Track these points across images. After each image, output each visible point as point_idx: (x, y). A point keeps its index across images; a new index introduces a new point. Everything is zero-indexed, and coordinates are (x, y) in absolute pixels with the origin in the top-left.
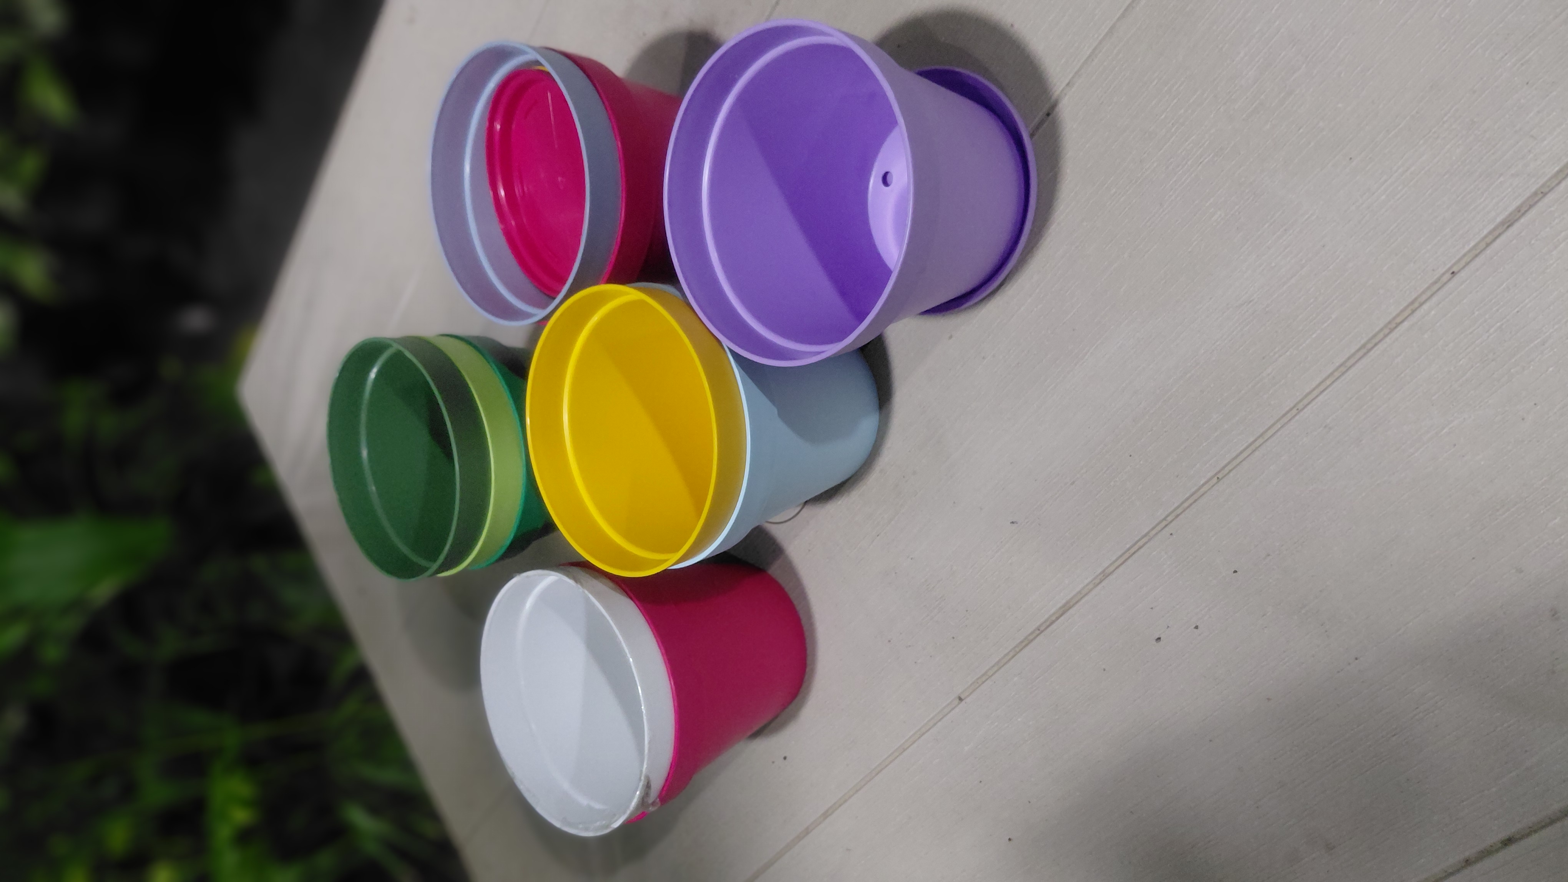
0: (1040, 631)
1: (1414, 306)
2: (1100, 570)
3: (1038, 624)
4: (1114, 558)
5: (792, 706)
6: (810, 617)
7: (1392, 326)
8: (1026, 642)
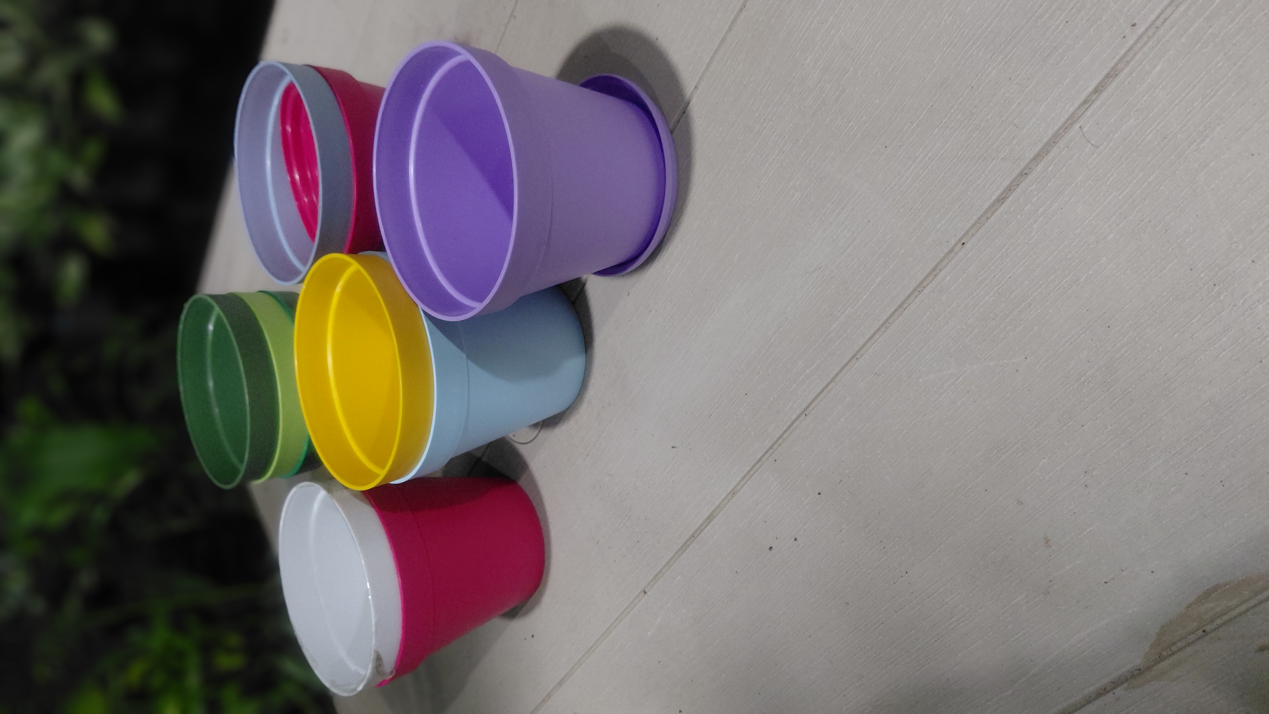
0: (693, 537)
1: (935, 271)
2: (730, 489)
3: (692, 532)
4: (739, 479)
5: (536, 594)
6: (546, 521)
7: (920, 288)
8: (685, 546)
